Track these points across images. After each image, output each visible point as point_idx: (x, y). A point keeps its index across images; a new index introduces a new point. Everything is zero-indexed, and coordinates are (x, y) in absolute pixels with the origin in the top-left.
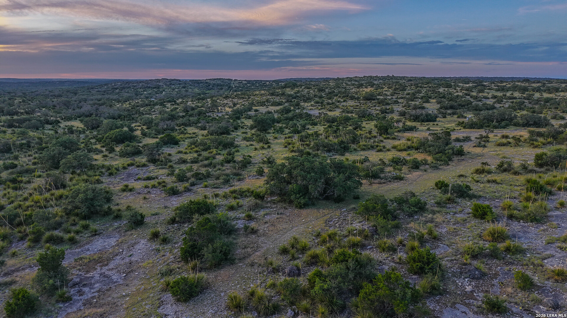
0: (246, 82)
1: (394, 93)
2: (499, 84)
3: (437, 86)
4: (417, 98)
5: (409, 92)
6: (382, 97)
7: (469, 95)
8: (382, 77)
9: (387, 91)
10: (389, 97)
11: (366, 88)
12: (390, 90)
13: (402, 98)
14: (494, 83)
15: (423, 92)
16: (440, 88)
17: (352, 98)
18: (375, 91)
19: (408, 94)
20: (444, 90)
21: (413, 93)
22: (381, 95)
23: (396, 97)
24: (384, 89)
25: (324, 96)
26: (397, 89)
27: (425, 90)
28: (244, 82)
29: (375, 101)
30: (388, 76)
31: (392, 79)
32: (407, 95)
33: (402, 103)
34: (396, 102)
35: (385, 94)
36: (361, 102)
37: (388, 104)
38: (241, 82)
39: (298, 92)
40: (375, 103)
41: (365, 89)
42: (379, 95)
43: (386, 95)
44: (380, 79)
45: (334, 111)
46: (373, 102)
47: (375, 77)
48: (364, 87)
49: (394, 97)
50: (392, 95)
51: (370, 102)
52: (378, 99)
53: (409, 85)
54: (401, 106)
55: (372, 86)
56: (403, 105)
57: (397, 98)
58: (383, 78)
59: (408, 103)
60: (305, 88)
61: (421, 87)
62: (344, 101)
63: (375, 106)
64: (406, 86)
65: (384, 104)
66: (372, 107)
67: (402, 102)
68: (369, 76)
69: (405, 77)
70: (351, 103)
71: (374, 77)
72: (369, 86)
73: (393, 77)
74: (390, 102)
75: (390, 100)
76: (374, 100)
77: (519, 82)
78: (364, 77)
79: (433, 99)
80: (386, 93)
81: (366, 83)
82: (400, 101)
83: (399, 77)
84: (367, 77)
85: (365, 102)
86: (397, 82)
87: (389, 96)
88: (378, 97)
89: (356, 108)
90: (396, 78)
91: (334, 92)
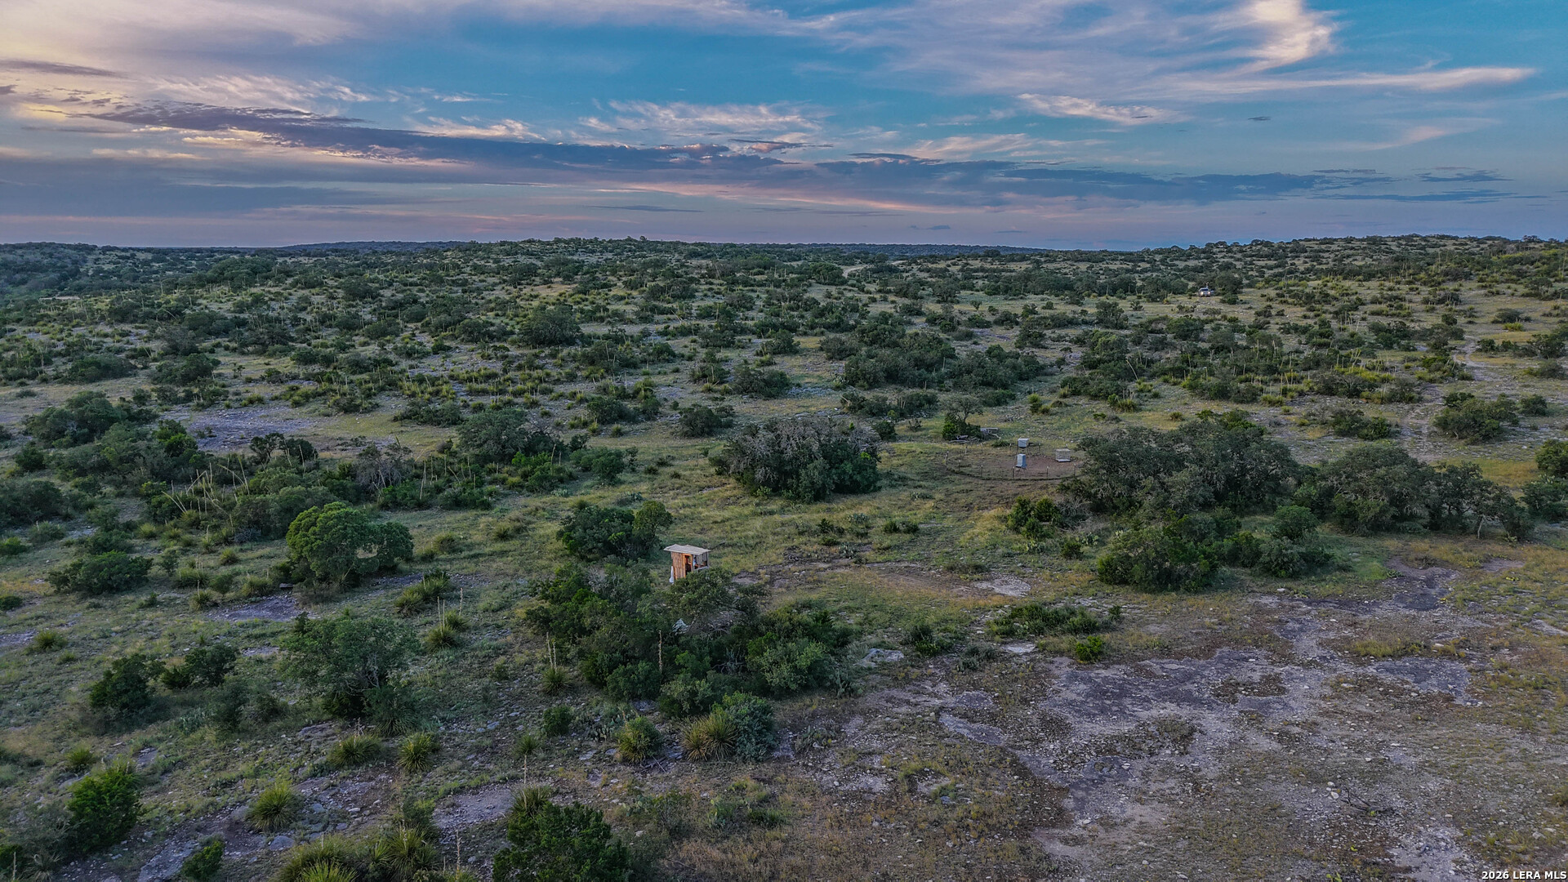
0: (149, 256)
1: (652, 310)
2: (930, 266)
3: (800, 280)
4: (744, 331)
5: (709, 302)
6: (603, 330)
7: (919, 313)
8: (610, 241)
9: (622, 298)
10: (634, 330)
11: (545, 283)
12: (635, 293)
13: (684, 332)
14: (915, 262)
15: (759, 303)
16: (810, 285)
17: (478, 335)
18: (578, 297)
19: (706, 314)
20: (829, 296)
21: (723, 311)
22: (602, 319)
23: (661, 327)
24: (614, 292)
25: (368, 317)
26: (663, 290)
27: (764, 296)
28: (141, 256)
29: (572, 350)
30: (629, 239)
31: (641, 249)
32: (701, 317)
33: (690, 359)
34: (664, 355)
35: (616, 313)
36: (514, 351)
37: (629, 365)
38: (129, 254)
39: (258, 300)
40: (574, 358)
41: (543, 291)
42: (591, 317)
43: (620, 317)
44: (606, 248)
45: (367, 411)
46: (565, 351)
47: (591, 242)
48: (538, 279)
49: (652, 328)
50: (645, 320)
51: (553, 356)
52: (587, 340)
53: (703, 276)
54: (684, 376)
55: (568, 279)
56: (696, 365)
57: (664, 333)
58: (616, 247)
59: (711, 358)
60: (294, 285)
61: (746, 284)
62: (439, 349)
63: (572, 378)
64: (692, 280)
65: (614, 366)
66: (558, 382)
67: (686, 352)
68: (572, 240)
69: (678, 243)
70: (467, 359)
71: (586, 242)
72: (558, 275)
73: (644, 245)
74: (637, 353)
75: (636, 341)
76: (570, 342)
77: (976, 257)
78: (558, 241)
79: (805, 334)
80: (620, 307)
81: (547, 267)
82: (679, 345)
83: (663, 243)
84: (565, 242)
85: (528, 351)
86: (657, 264)
87: (632, 322)
88: (587, 329)
89: (484, 392)
90: (654, 246)
91: (415, 301)
